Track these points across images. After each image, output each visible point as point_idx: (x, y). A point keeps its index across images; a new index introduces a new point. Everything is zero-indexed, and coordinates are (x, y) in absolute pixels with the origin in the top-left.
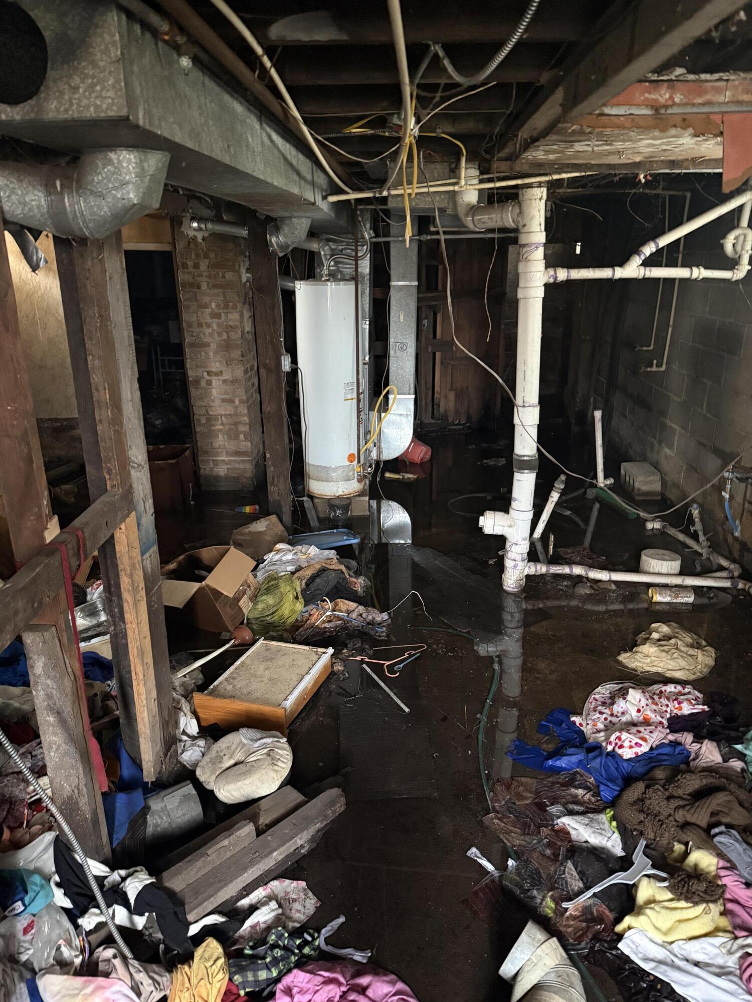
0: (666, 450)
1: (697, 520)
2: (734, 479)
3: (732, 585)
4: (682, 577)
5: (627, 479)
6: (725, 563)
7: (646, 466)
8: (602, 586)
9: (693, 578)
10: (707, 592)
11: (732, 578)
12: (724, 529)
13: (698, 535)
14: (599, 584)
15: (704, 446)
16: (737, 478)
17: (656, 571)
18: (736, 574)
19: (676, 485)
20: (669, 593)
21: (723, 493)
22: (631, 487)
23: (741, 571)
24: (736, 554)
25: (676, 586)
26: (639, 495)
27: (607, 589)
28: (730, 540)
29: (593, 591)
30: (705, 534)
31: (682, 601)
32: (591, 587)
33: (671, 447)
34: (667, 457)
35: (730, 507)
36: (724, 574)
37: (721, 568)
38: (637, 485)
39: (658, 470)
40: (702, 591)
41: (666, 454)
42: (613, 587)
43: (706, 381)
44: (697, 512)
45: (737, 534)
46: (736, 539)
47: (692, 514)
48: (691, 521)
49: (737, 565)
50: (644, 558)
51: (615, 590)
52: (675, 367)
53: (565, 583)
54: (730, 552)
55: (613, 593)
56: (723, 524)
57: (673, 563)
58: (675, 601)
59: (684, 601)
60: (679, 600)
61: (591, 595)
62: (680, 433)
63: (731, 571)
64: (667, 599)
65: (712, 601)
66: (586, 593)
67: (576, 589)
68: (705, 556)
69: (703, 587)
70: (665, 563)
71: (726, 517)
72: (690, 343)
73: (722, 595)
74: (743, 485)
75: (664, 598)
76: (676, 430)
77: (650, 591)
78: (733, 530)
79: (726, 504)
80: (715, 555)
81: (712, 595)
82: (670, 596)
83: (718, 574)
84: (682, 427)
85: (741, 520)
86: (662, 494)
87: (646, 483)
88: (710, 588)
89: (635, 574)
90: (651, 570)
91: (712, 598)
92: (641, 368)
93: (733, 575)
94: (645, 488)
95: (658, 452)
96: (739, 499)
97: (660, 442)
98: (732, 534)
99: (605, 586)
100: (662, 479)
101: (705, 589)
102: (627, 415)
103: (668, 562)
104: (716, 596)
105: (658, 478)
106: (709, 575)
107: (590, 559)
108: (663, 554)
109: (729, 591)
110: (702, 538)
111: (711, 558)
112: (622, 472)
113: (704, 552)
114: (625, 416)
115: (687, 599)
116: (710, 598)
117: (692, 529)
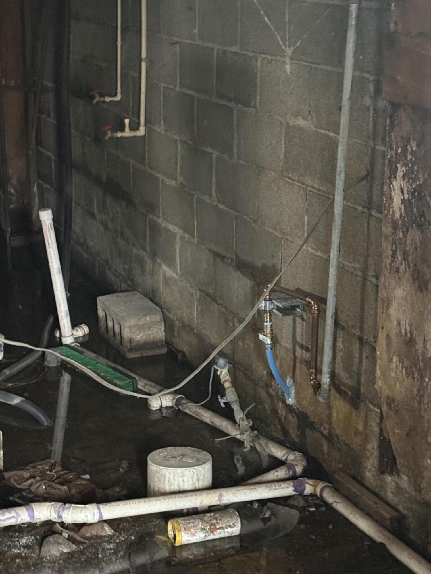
0: (164, 267)
1: (227, 385)
2: (274, 310)
3: (295, 491)
4: (218, 492)
5: (110, 324)
6: (279, 453)
7: (137, 299)
8: (88, 533)
9: (234, 490)
10: (260, 511)
11: (293, 478)
12: (270, 395)
13: (232, 410)
14: (83, 530)
15: (223, 258)
16: (278, 309)
17: (175, 488)
18: (299, 470)
19: (187, 327)
20: (200, 525)
21: (261, 337)
22: (118, 338)
23: (305, 463)
24: (294, 434)
25: (211, 509)
26: (131, 350)
27: (98, 537)
28: (282, 412)
29: (74, 547)
30: (243, 409)
31: (222, 535)
32: (70, 539)
33: (170, 262)
34: (167, 281)
35: (275, 357)
36: (281, 473)
37: (276, 463)
38: (126, 334)
39: (157, 304)
40: (251, 509)
41: (164, 275)
42: (108, 531)
43: (209, 150)
44: (225, 371)
45: (291, 401)
46: (290, 408)
47: (219, 376)
48: (219, 390)
49: (297, 454)
50: (153, 467)
51: (111, 537)
52: (160, 128)
53: (24, 541)
54: (285, 432)
55: (109, 542)
56: (268, 386)
57: (200, 468)
58: (211, 537)
59: (227, 535)
60: (219, 534)
61: (71, 555)
62: (182, 238)
63: (291, 467)
64: (199, 536)
65: (269, 524)
66: (62, 554)
67: (44, 549)
68: (247, 445)
69: (251, 502)
70: (188, 472)
71: (270, 374)
72: (178, 89)
73: (283, 510)
74: (289, 319)
75: (194, 535)
76: (175, 235)
77: (170, 527)
78: (283, 395)
79: (268, 353)
80: (263, 441)
81: (268, 514)
82: (203, 529)
83: (272, 475)
84: (185, 230)
85: (293, 377)
86: (168, 343)
87: (141, 328)
88: (263, 502)
89: (142, 500)
90: (167, 488)
91: (269, 519)
92: (106, 134)
93: (294, 472)
94: (139, 337)
95: (153, 273)
96: (286, 342)
97: (154, 255)
98: (284, 401)
99: (94, 533)
100: (166, 320)
101: (256, 506)
102: (96, 212)
103: (192, 469)
104: (274, 514)
105: (158, 317)
106: (258, 479)
107: (62, 484)
108: (183, 455)
109: (292, 502)
110: (239, 415)
111: (258, 447)
112: (101, 313)
113: (246, 438)
114: (93, 215)
115: (229, 530)
116: (265, 520)
117: (222, 401)
